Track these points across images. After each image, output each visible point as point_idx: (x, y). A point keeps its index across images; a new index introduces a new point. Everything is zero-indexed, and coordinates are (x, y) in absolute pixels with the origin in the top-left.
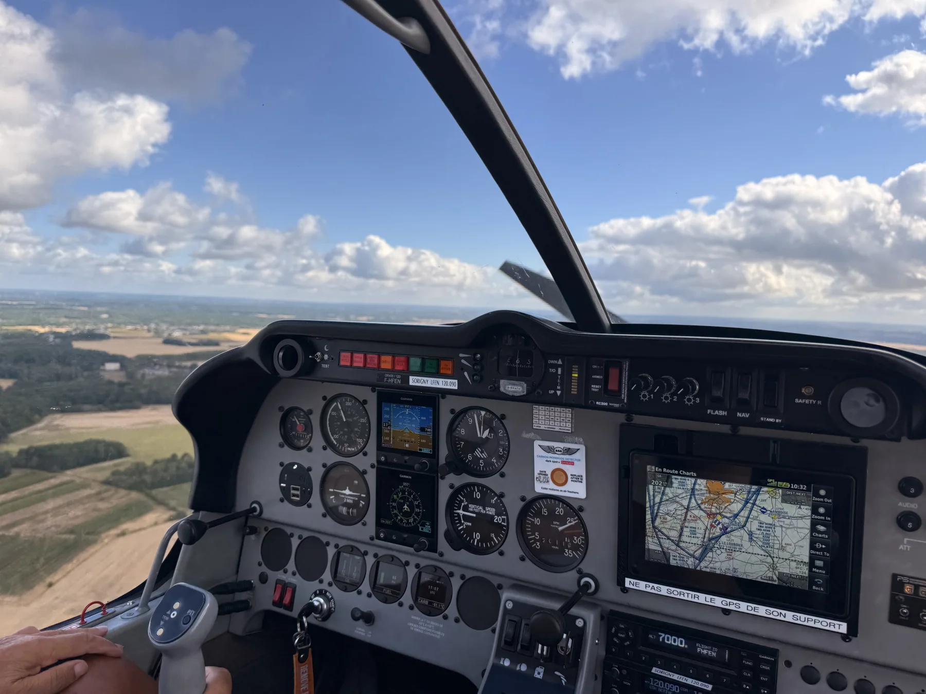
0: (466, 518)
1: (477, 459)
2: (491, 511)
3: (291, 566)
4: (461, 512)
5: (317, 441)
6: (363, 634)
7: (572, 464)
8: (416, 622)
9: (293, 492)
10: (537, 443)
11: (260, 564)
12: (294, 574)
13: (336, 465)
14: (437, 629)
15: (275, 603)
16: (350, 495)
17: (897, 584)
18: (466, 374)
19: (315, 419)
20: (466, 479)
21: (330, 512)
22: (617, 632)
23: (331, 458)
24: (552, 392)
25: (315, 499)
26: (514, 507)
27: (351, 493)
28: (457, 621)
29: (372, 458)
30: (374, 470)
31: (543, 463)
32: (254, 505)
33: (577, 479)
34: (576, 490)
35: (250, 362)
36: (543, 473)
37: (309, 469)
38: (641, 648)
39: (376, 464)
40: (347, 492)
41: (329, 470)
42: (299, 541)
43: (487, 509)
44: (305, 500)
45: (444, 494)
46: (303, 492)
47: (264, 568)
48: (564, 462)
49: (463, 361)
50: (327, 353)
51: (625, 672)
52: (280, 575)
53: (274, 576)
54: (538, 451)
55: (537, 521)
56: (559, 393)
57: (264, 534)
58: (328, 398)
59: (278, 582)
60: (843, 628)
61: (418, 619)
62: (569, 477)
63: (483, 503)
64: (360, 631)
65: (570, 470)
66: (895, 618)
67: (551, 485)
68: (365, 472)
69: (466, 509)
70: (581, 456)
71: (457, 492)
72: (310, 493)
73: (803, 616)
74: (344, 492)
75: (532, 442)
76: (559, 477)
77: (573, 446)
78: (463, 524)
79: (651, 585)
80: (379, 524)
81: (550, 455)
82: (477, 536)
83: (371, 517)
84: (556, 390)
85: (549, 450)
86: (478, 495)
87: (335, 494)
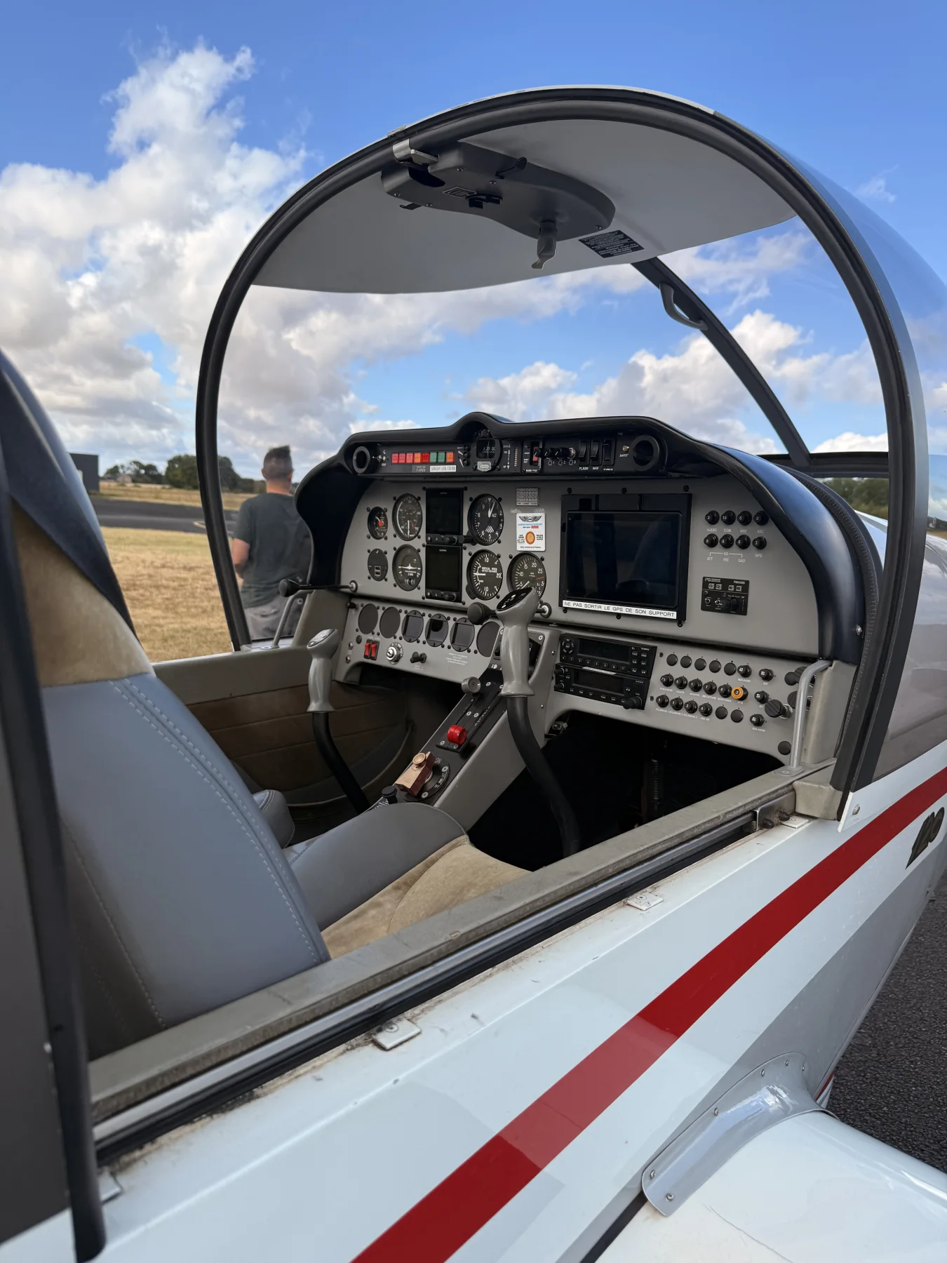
0: (481, 578)
1: (487, 534)
2: (495, 570)
3: (377, 629)
4: (477, 574)
5: (391, 530)
6: (419, 669)
7: (537, 527)
8: (451, 657)
9: (376, 570)
10: (518, 515)
11: (357, 631)
12: (378, 634)
13: (403, 548)
14: (464, 659)
15: (366, 657)
16: (411, 570)
17: (705, 583)
18: (460, 460)
19: (389, 515)
20: (479, 547)
21: (399, 583)
22: (565, 644)
23: (399, 543)
24: (505, 467)
25: (390, 575)
26: (505, 563)
27: (412, 568)
28: (476, 652)
29: (423, 540)
30: (425, 548)
31: (521, 530)
32: (353, 583)
33: (540, 537)
34: (539, 546)
35: (340, 467)
36: (521, 536)
37: (386, 553)
38: (579, 654)
39: (426, 544)
40: (410, 567)
41: (399, 552)
42: (383, 611)
43: (493, 569)
44: (383, 577)
45: (466, 559)
46: (382, 570)
47: (360, 633)
48: (533, 527)
49: (459, 452)
50: (385, 455)
51: (567, 670)
52: (370, 637)
53: (365, 637)
54: (519, 521)
55: (521, 574)
56: (508, 467)
57: (361, 608)
58: (397, 498)
59: (369, 641)
60: (673, 615)
61: (452, 654)
62: (536, 537)
63: (490, 565)
64: (417, 668)
65: (536, 531)
66: (704, 608)
67: (526, 544)
68: (419, 551)
69: (480, 571)
70: (542, 521)
71: (474, 558)
72: (387, 571)
73: (654, 611)
74: (407, 568)
75: (516, 514)
76: (530, 538)
77: (537, 515)
78: (478, 582)
79: (577, 603)
80: (428, 587)
81: (526, 523)
82: (487, 589)
83: (422, 583)
84: (507, 465)
85: (525, 519)
86: (487, 560)
87: (402, 569)
